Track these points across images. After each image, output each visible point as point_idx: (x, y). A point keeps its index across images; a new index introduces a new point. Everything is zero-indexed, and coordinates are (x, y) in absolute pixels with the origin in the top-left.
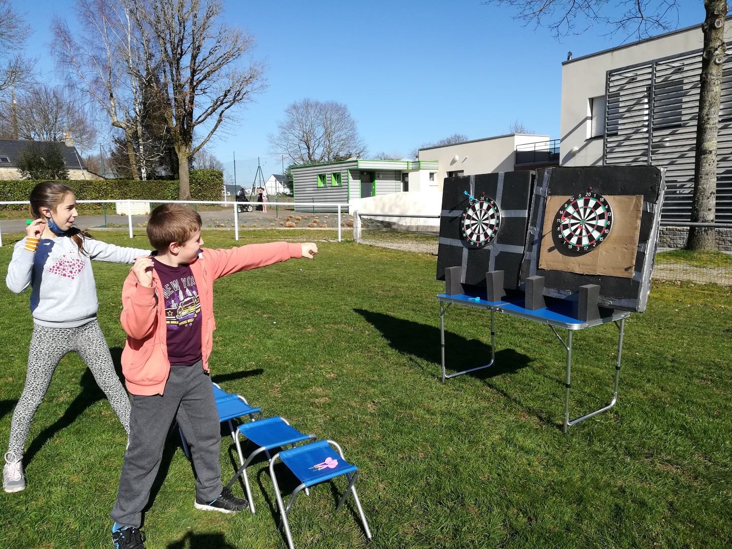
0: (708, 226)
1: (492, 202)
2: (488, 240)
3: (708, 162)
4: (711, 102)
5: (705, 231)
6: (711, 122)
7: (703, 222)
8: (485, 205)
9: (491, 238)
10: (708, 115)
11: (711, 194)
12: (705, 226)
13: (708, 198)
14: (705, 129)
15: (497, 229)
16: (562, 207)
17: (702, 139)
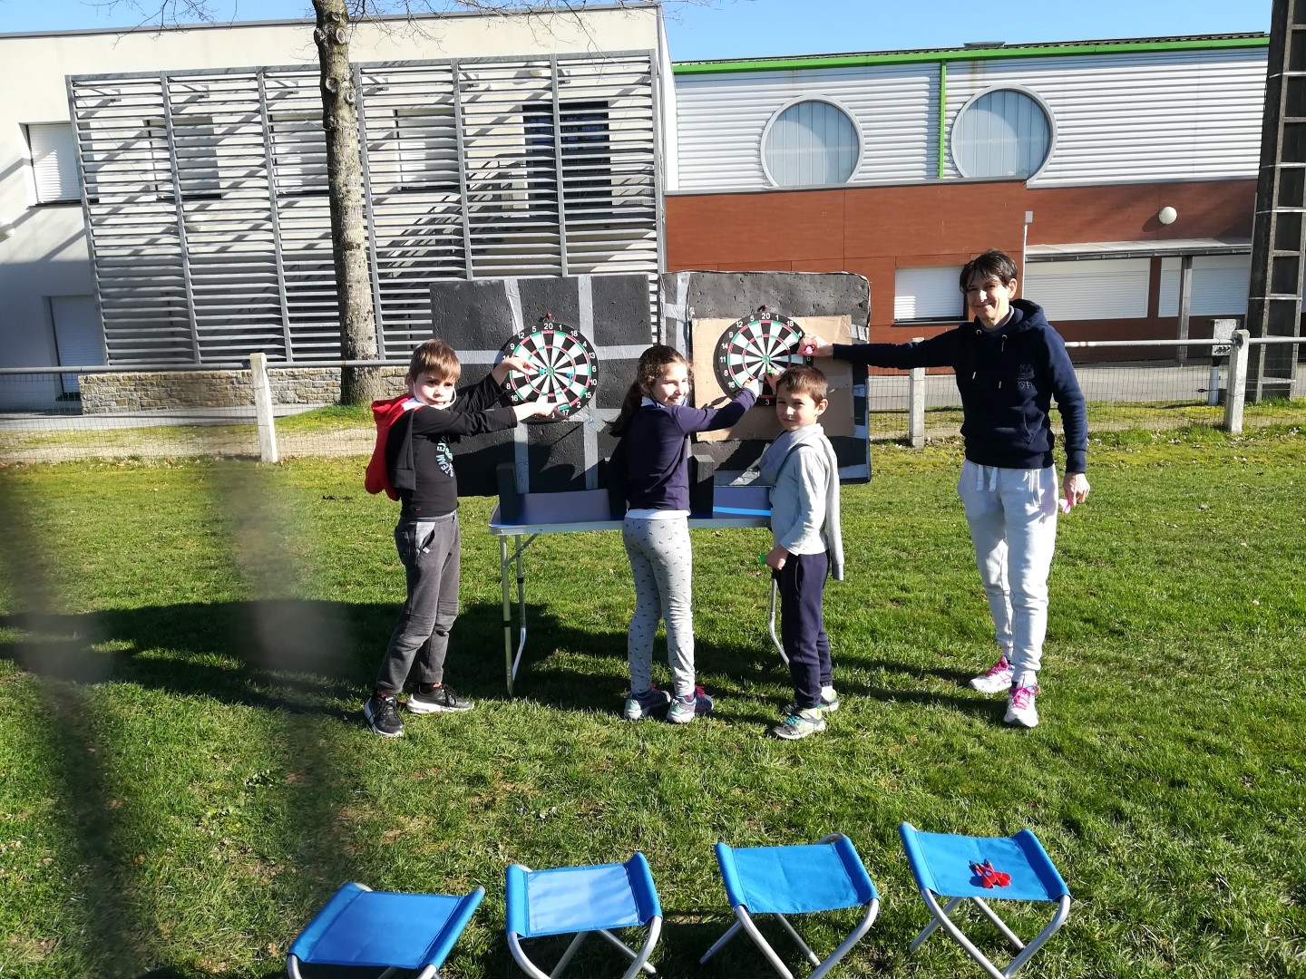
0: (372, 366)
1: (575, 333)
2: (576, 405)
3: (358, 262)
4: (348, 165)
5: (369, 372)
6: (351, 196)
7: (363, 358)
8: (559, 339)
9: (584, 401)
10: (346, 185)
11: (368, 313)
12: (368, 366)
13: (366, 320)
14: (345, 208)
15: (594, 382)
16: (724, 338)
17: (344, 225)
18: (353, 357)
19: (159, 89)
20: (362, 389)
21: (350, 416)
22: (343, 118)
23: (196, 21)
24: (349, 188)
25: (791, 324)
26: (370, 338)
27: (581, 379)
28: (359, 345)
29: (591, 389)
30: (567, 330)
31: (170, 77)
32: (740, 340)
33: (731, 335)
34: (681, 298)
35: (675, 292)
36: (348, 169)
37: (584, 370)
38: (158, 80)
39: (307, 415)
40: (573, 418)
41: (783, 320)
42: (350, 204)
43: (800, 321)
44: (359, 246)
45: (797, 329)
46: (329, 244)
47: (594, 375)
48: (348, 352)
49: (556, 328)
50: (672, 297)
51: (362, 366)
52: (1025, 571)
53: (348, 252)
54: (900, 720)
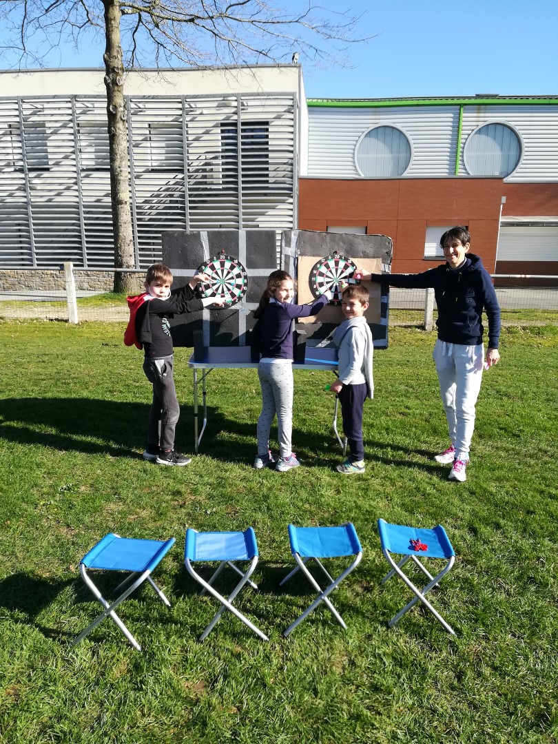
0: (132, 272)
2: (235, 300)
5: (130, 275)
7: (127, 267)
8: (228, 264)
9: (240, 298)
10: (120, 167)
11: (130, 241)
12: (129, 272)
13: (129, 245)
14: (119, 181)
15: (245, 288)
16: (315, 268)
17: (118, 190)
18: (121, 266)
19: (16, 106)
20: (126, 284)
21: (119, 299)
22: (119, 129)
23: (38, 67)
24: (121, 169)
25: (350, 262)
26: (131, 256)
27: (238, 286)
28: (125, 260)
29: (244, 292)
30: (232, 260)
31: (22, 100)
32: (323, 269)
33: (318, 266)
34: (293, 244)
35: (290, 241)
36: (121, 158)
37: (240, 281)
38: (16, 101)
39: (95, 298)
40: (233, 307)
41: (346, 259)
42: (121, 178)
43: (355, 261)
44: (126, 202)
45: (353, 264)
46: (109, 199)
47: (246, 285)
48: (118, 263)
49: (226, 258)
50: (288, 244)
51: (126, 272)
52: (464, 399)
53: (120, 206)
54: (395, 474)
